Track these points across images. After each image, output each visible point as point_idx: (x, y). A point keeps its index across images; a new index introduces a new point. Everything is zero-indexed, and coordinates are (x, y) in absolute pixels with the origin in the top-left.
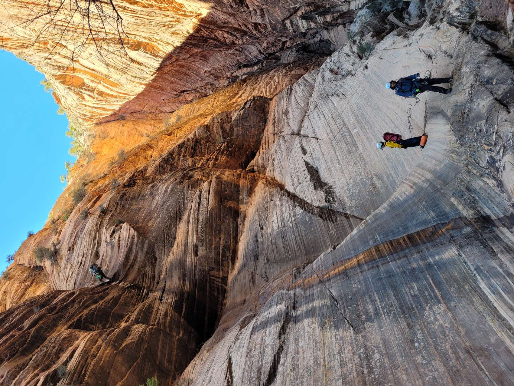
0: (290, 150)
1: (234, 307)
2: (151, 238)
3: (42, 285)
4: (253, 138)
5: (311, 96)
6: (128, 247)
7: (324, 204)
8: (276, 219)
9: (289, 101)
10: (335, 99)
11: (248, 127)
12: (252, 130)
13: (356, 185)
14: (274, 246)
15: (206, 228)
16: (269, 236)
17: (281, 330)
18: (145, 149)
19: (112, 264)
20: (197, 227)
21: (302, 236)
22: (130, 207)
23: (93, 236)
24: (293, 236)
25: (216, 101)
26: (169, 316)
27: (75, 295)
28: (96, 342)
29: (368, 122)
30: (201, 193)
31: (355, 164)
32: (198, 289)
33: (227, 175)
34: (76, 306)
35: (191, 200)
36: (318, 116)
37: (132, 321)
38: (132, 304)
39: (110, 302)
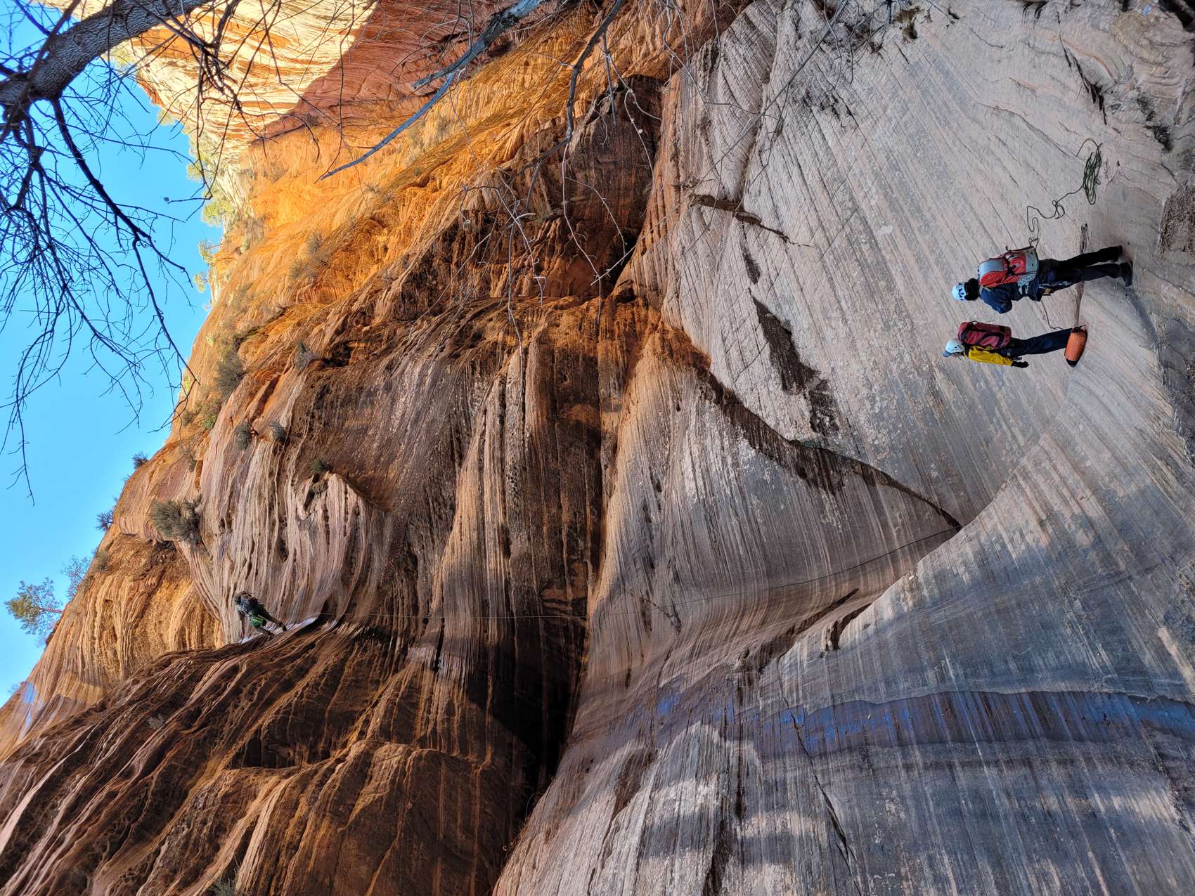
0: (718, 258)
1: (605, 691)
2: (398, 512)
3: (183, 583)
4: (626, 196)
5: (766, 79)
6: (348, 534)
7: (807, 434)
8: (690, 469)
9: (710, 89)
10: (826, 121)
11: (612, 167)
12: (622, 174)
13: (889, 386)
14: (690, 540)
15: (524, 482)
16: (676, 510)
17: (707, 878)
18: (368, 231)
19: (318, 576)
20: (503, 482)
21: (756, 522)
22: (343, 424)
23: (267, 502)
24: (734, 520)
25: (530, 70)
26: (458, 712)
27: (239, 675)
28: (296, 808)
29: (919, 210)
30: (504, 389)
31: (887, 327)
32: (518, 637)
33: (566, 332)
34: (245, 704)
35: (482, 409)
36: (786, 167)
37: (374, 732)
38: (371, 681)
39: (319, 684)
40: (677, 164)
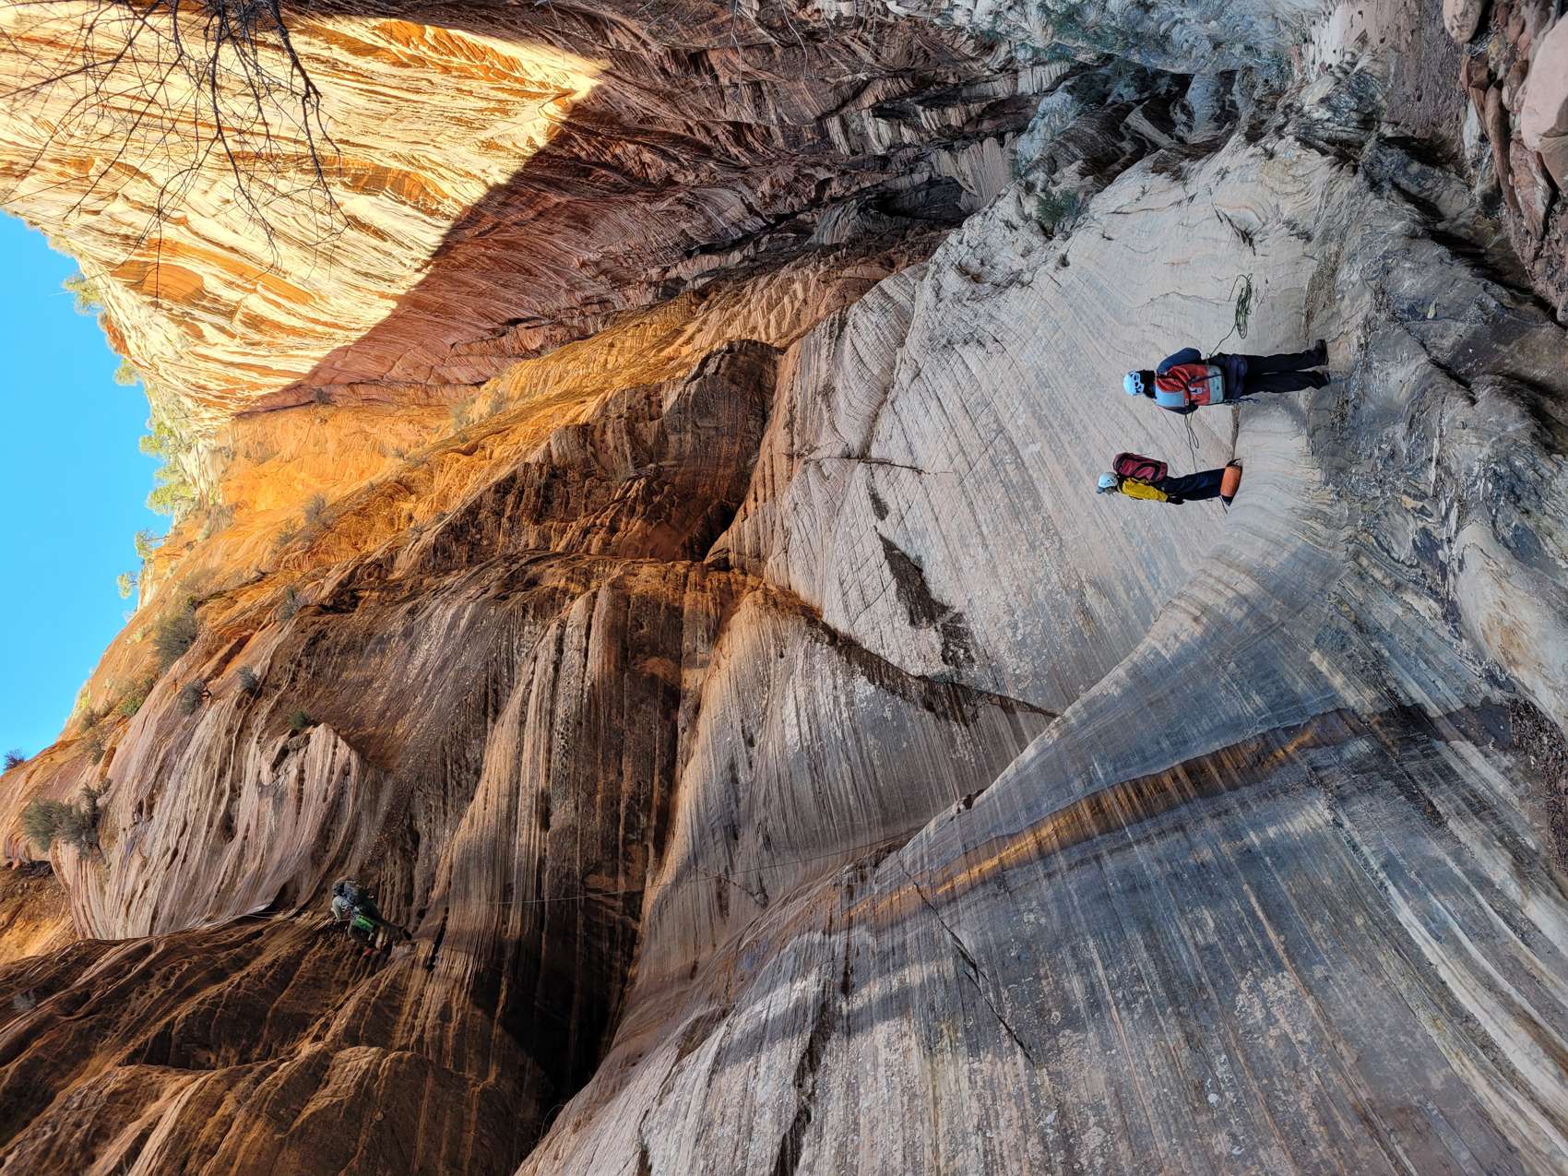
0: (838, 503)
1: (660, 990)
2: (403, 773)
3: (48, 923)
4: (726, 466)
5: (901, 343)
6: (330, 799)
7: (937, 668)
8: (793, 714)
9: (835, 357)
10: (971, 355)
11: (713, 433)
12: (725, 441)
13: (1034, 610)
14: (787, 795)
15: (579, 740)
16: (772, 764)
17: (803, 1058)
18: (391, 496)
19: (277, 856)
20: (550, 739)
21: (872, 765)
22: (339, 675)
23: (217, 767)
24: (844, 765)
25: (615, 351)
26: (456, 1017)
27: (152, 956)
28: (217, 1106)
29: (1069, 424)
30: (563, 633)
31: (1032, 547)
32: (548, 933)
33: (647, 578)
34: (156, 990)
35: (532, 655)
36: (923, 402)
37: (335, 1035)
38: (336, 982)
39: (264, 976)
40: (791, 432)
